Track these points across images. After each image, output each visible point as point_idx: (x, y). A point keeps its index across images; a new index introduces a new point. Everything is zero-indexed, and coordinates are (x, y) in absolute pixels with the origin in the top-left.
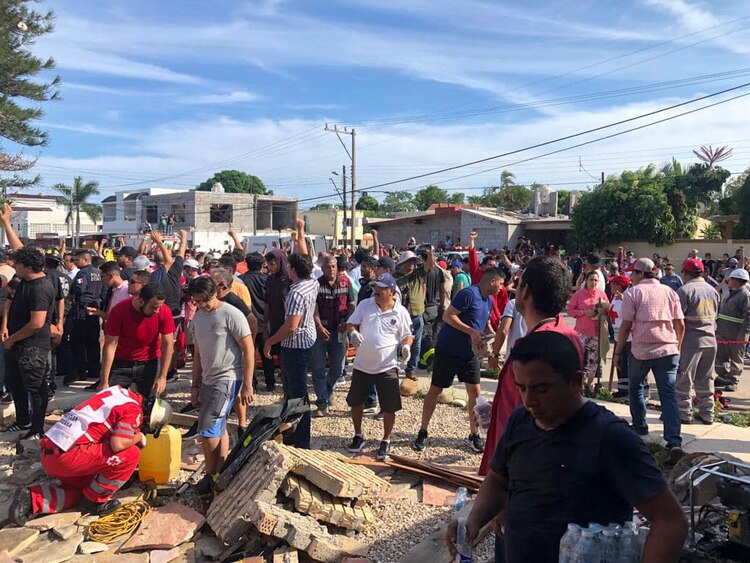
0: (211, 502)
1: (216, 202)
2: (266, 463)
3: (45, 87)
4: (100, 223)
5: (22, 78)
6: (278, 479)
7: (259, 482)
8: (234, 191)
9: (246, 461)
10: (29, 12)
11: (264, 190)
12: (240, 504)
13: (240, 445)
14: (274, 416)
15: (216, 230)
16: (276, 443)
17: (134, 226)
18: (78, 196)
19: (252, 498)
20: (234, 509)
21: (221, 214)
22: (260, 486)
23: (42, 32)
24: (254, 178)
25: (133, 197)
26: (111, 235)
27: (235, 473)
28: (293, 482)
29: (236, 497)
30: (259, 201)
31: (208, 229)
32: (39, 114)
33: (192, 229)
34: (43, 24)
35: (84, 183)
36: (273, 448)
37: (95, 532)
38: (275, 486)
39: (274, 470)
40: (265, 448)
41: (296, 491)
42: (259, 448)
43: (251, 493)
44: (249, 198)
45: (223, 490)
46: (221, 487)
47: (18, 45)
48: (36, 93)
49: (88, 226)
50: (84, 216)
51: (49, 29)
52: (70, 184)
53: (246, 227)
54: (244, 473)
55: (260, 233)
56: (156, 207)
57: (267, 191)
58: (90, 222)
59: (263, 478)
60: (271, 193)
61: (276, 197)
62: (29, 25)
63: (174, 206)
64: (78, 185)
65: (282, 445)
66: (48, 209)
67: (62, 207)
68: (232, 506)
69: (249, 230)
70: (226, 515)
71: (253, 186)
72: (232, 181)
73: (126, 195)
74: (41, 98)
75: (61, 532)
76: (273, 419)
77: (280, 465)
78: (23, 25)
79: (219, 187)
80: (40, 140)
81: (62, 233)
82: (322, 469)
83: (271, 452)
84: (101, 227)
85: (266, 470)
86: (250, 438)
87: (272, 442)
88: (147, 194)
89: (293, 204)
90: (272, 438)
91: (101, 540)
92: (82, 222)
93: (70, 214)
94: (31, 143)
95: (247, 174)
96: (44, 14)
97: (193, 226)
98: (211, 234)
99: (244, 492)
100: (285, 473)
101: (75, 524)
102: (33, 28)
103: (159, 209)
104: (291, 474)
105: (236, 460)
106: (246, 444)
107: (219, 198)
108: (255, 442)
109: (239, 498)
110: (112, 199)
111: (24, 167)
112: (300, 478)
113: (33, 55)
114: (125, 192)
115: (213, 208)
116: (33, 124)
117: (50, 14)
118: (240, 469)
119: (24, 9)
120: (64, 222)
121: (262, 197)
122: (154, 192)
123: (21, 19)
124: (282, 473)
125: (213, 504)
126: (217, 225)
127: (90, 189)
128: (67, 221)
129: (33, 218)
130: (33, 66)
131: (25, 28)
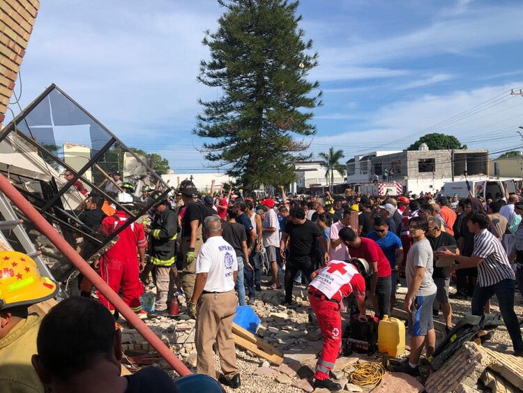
0: (428, 376)
1: (423, 157)
2: (468, 357)
3: (314, 99)
4: (346, 176)
5: (302, 96)
6: (478, 371)
7: (463, 371)
8: (436, 148)
9: (452, 353)
10: (305, 56)
11: (459, 145)
12: (449, 383)
13: (448, 340)
14: (473, 324)
15: (423, 178)
16: (476, 344)
17: (366, 177)
18: (332, 161)
19: (459, 381)
20: (445, 386)
21: (427, 166)
22: (464, 374)
23: (312, 67)
24: (451, 137)
25: (365, 158)
26: (352, 184)
27: (445, 360)
28: (490, 376)
29: (446, 377)
30: (455, 154)
31: (417, 177)
32: (311, 115)
33: (406, 178)
34: (312, 62)
35: (335, 151)
36: (473, 347)
37: (354, 379)
38: (476, 376)
39: (475, 364)
40: (467, 346)
41: (493, 382)
42: (462, 346)
43: (457, 377)
44: (448, 153)
45: (436, 370)
46: (435, 368)
47: (300, 77)
48: (309, 103)
49: (339, 179)
50: (335, 172)
51: (315, 64)
52: (327, 153)
53: (446, 174)
54: (451, 362)
55: (457, 179)
56: (381, 164)
57: (462, 146)
58: (339, 176)
59: (466, 368)
60: (465, 147)
61: (470, 150)
62: (305, 64)
63: (393, 163)
64: (331, 153)
65: (481, 346)
66: (315, 170)
67: (323, 168)
68: (443, 383)
69: (448, 176)
70: (439, 388)
71: (450, 143)
72: (434, 141)
73: (361, 158)
74: (312, 106)
75: (335, 373)
76: (473, 326)
77: (479, 361)
78: (302, 65)
79: (425, 147)
80: (312, 131)
81: (324, 184)
82: (515, 371)
83: (472, 351)
84: (346, 179)
85: (468, 363)
86: (455, 336)
87: (473, 343)
88: (375, 156)
89: (484, 155)
90: (472, 340)
91: (358, 385)
92: (334, 176)
93: (328, 172)
94: (307, 134)
95: (445, 135)
96: (312, 55)
97: (407, 175)
98: (420, 180)
99: (452, 376)
100: (484, 368)
101: (343, 370)
102: (308, 66)
103: (382, 166)
104: (488, 369)
105: (445, 351)
106: (452, 340)
107: (425, 155)
108: (460, 340)
109: (448, 379)
110: (352, 160)
111: (304, 149)
112: (496, 374)
113: (307, 81)
114: (361, 156)
115: (421, 162)
116: (308, 122)
117: (316, 55)
118: (448, 358)
119: (302, 56)
120: (324, 177)
121: (458, 151)
122: (379, 154)
123: (301, 62)
124: (481, 367)
125: (429, 379)
126: (424, 174)
127: (339, 154)
128: (326, 176)
129: (308, 175)
130: (308, 88)
131: (303, 66)
